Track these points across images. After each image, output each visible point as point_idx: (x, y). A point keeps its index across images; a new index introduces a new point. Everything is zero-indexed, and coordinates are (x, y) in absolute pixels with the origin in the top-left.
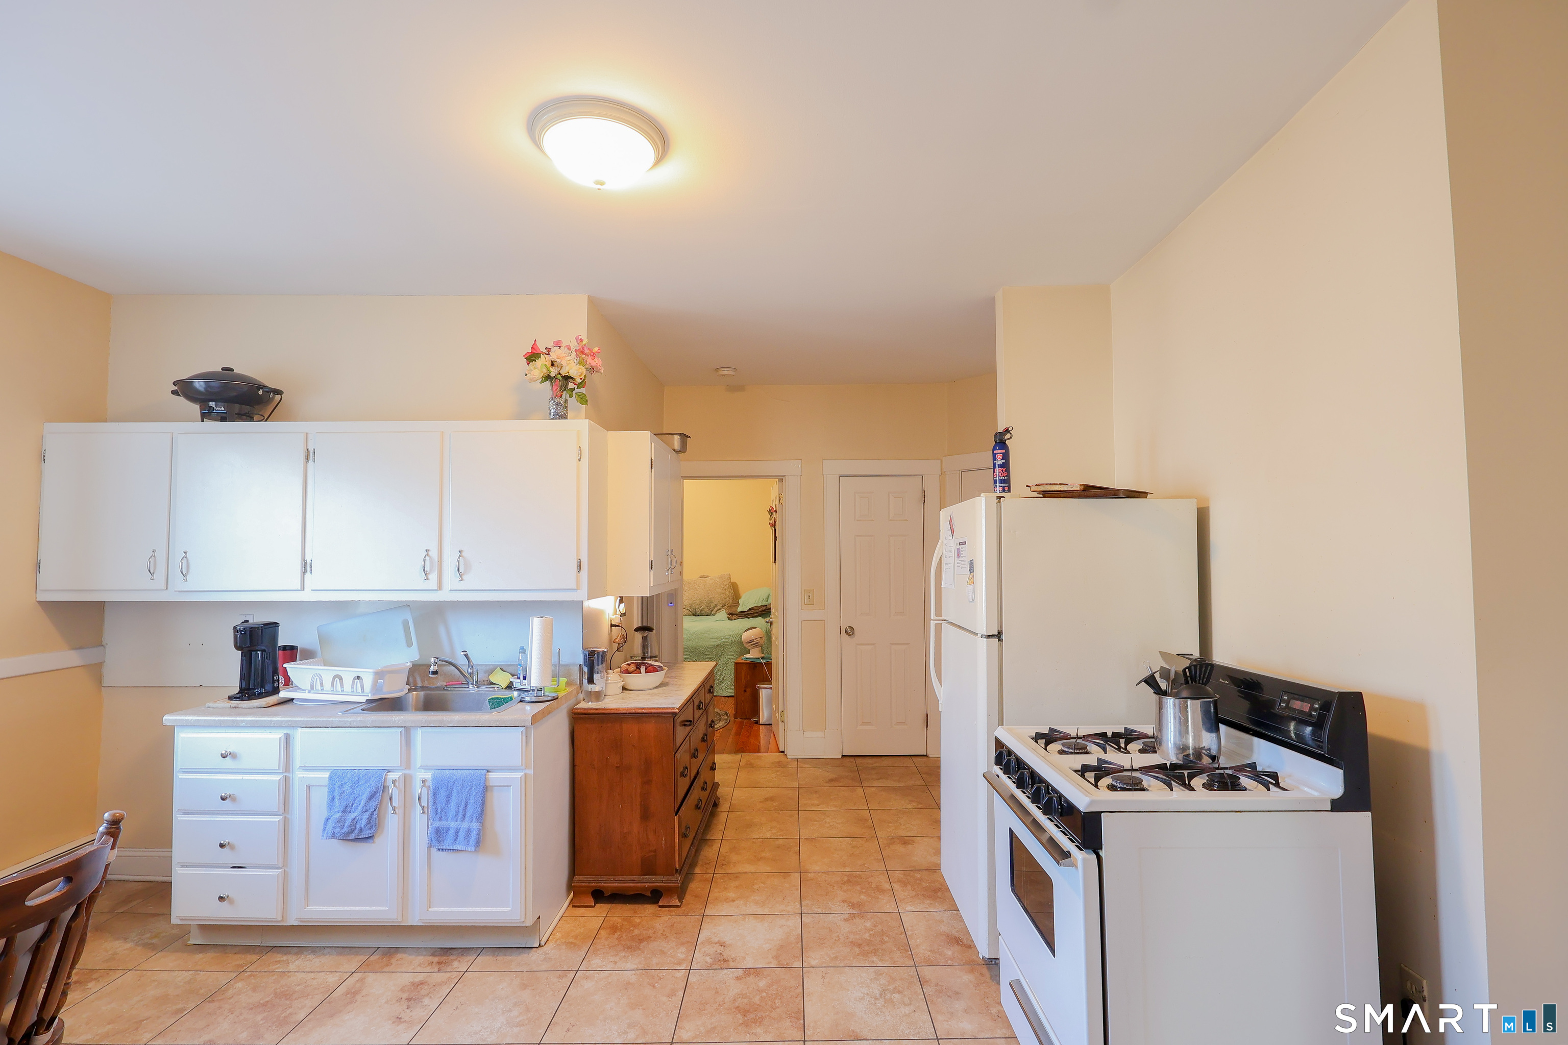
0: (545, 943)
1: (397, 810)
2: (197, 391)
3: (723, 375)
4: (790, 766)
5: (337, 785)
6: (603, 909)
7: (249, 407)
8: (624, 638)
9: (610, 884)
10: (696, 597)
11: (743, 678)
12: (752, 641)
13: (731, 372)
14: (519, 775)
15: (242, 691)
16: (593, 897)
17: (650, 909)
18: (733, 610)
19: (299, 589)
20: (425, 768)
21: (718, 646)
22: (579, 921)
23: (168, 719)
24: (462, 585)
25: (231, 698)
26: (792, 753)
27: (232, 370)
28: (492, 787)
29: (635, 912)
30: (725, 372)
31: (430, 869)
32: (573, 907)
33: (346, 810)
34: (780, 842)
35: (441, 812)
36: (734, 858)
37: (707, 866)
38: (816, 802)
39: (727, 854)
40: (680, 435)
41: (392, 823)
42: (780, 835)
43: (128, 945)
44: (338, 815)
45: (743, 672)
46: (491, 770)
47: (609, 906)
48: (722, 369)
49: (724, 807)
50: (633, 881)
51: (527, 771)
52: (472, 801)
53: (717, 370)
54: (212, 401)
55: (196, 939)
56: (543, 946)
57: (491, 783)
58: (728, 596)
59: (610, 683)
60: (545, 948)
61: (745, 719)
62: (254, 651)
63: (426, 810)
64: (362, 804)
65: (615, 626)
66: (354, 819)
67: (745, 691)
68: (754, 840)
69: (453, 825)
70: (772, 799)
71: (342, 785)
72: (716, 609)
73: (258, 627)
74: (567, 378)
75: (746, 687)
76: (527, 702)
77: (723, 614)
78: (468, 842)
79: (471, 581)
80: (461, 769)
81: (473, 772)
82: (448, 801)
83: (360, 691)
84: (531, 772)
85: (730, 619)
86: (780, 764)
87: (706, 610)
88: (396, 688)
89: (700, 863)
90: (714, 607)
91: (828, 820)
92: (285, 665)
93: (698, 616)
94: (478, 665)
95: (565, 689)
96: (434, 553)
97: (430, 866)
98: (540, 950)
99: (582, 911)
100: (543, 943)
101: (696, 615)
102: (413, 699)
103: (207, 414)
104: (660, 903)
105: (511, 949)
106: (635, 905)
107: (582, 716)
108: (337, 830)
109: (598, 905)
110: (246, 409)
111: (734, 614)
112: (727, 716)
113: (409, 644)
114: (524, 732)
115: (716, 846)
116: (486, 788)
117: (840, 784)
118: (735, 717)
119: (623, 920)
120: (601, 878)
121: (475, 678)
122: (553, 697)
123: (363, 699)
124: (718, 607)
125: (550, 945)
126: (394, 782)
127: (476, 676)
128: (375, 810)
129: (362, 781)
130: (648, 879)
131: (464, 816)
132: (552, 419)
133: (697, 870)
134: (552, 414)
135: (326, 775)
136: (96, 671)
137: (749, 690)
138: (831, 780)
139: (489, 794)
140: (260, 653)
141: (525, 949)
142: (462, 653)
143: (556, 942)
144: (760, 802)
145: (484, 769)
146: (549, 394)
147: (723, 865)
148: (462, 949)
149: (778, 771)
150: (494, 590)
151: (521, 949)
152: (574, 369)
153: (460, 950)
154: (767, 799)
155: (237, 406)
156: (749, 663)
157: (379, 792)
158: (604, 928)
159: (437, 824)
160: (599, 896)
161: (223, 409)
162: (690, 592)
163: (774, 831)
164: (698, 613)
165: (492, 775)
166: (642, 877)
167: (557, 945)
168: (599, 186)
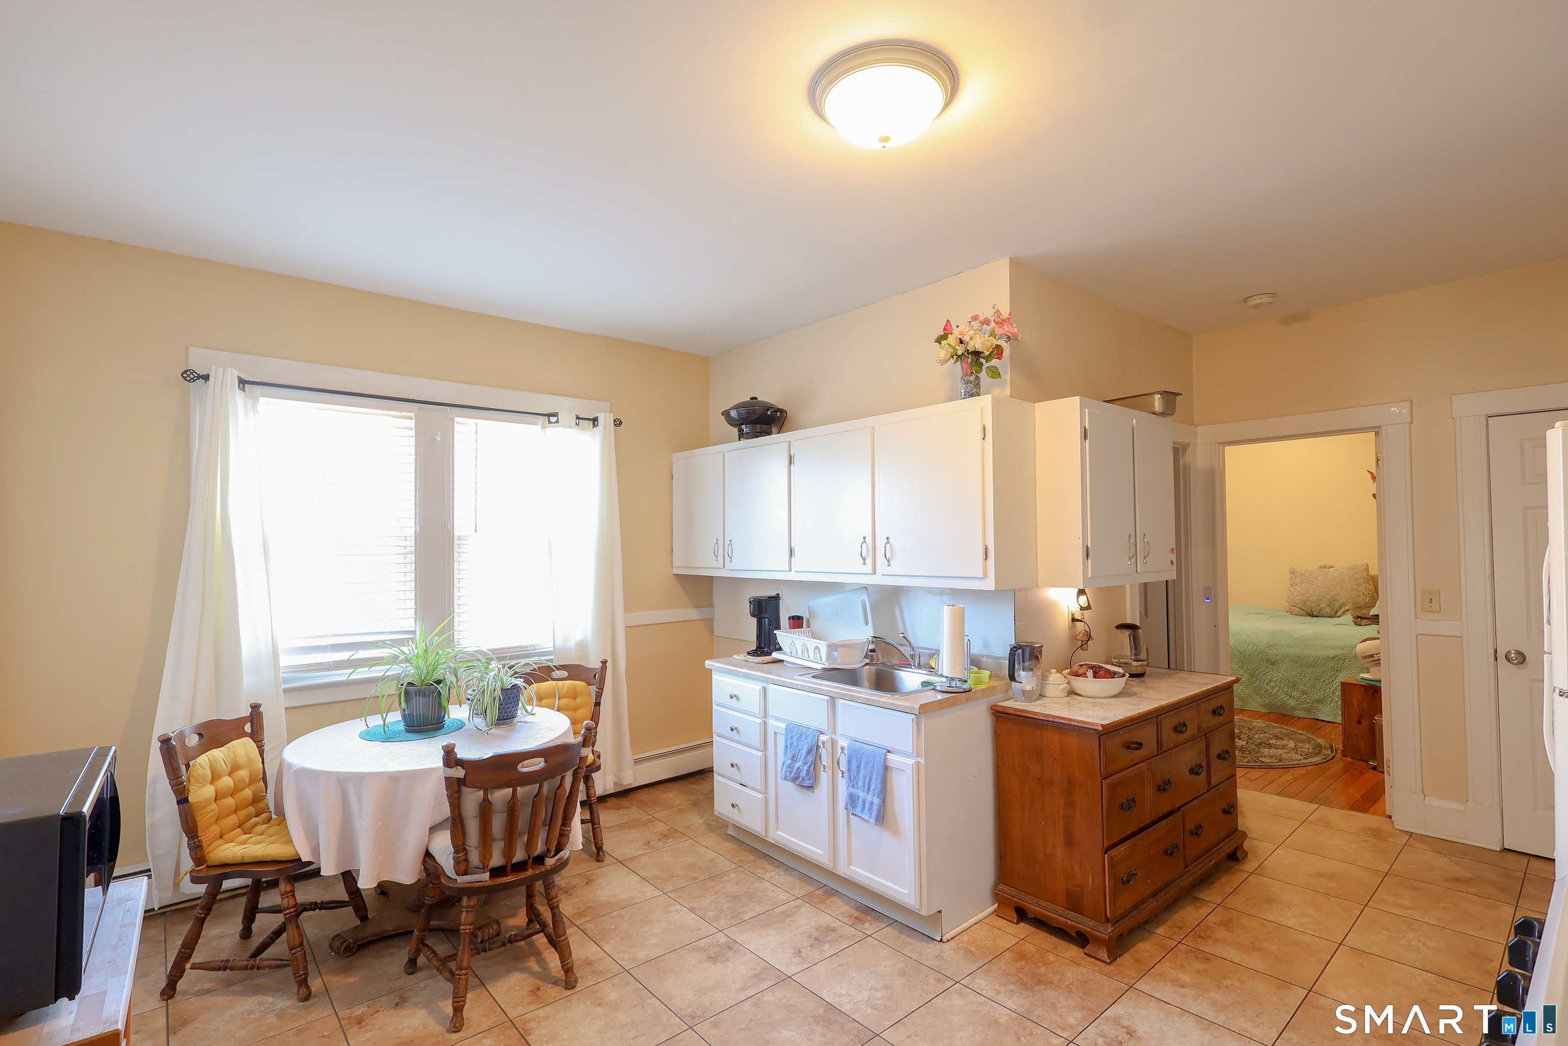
0: (948, 941)
1: (826, 769)
2: (734, 419)
3: (1256, 306)
4: (1391, 840)
5: (789, 736)
6: (1025, 929)
7: (766, 426)
8: (1087, 634)
9: (1034, 907)
10: (1311, 592)
11: (1356, 705)
12: (1372, 656)
13: (1265, 299)
14: (911, 761)
15: (759, 647)
16: (1016, 913)
17: (1074, 951)
18: (1363, 612)
19: (788, 570)
20: (847, 737)
21: (1334, 658)
22: (994, 933)
23: (708, 663)
24: (889, 571)
25: (749, 653)
26: (1402, 821)
27: (756, 399)
28: (892, 768)
29: (1056, 948)
30: (1257, 301)
31: (849, 829)
32: (997, 915)
33: (794, 758)
34: (1305, 938)
35: (854, 780)
36: (1221, 933)
37: (1177, 930)
38: (1406, 903)
39: (1214, 925)
40: (1161, 394)
41: (824, 778)
42: (1310, 930)
43: (701, 821)
44: (789, 762)
45: (1354, 696)
46: (892, 752)
47: (1033, 929)
48: (1252, 298)
49: (1250, 865)
50: (1056, 912)
51: (919, 760)
52: (874, 777)
53: (1246, 300)
54: (743, 425)
55: (731, 832)
56: (944, 942)
57: (890, 764)
58: (1363, 594)
59: (1049, 684)
60: (945, 946)
61: (1359, 760)
62: (764, 618)
63: (846, 775)
64: (803, 758)
65: (1078, 620)
66: (798, 768)
67: (1359, 722)
68: (1265, 922)
69: (862, 794)
70: (1331, 876)
71: (792, 737)
72: (1344, 609)
73: (763, 600)
74: (977, 354)
75: (1360, 718)
76: (937, 691)
77: (1348, 618)
78: (871, 814)
79: (895, 568)
80: (869, 745)
81: (876, 749)
82: (858, 772)
83: (819, 659)
84: (922, 761)
85: (1356, 624)
86: (1376, 833)
87: (1328, 610)
88: (854, 661)
89: (1170, 923)
90: (1340, 607)
91: (1410, 935)
92: (775, 632)
93: (1317, 616)
94: (919, 648)
95: (989, 683)
96: (869, 540)
97: (849, 827)
98: (940, 945)
99: (1003, 923)
100: (945, 939)
101: (1312, 616)
102: (866, 672)
103: (742, 435)
104: (1087, 950)
105: (916, 932)
106: (1061, 940)
107: (1000, 714)
108: (788, 774)
109: (1022, 924)
110: (765, 427)
111: (1365, 618)
112: (1332, 750)
113: (867, 623)
114: (914, 719)
115: (1204, 911)
116: (886, 768)
117: (1471, 890)
118: (1344, 754)
119: (1037, 951)
120: (1024, 896)
121: (917, 660)
122: (965, 689)
123: (819, 667)
124: (1347, 608)
125: (952, 944)
126: (823, 743)
127: (918, 658)
128: (812, 765)
129: (803, 738)
130: (1073, 917)
131: (869, 789)
132: (963, 399)
133: (1160, 930)
134: (963, 394)
135: (784, 726)
136: (709, 623)
137: (1365, 722)
138: (1457, 880)
139: (889, 773)
140: (767, 619)
141: (928, 938)
142: (901, 635)
143: (958, 944)
144: (1309, 875)
145: (885, 749)
146: (960, 374)
147: (1199, 937)
148: (880, 915)
149: (1366, 841)
150: (914, 576)
151: (925, 936)
152: (979, 343)
153: (878, 914)
154: (1321, 875)
155: (758, 426)
156: (1365, 686)
157: (815, 750)
158: (1012, 951)
159: (851, 790)
160: (1022, 915)
161: (748, 430)
162: (1303, 585)
163: (1305, 920)
164: (1316, 613)
165: (890, 756)
166: (1067, 911)
167: (958, 948)
168: (884, 144)
